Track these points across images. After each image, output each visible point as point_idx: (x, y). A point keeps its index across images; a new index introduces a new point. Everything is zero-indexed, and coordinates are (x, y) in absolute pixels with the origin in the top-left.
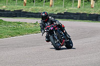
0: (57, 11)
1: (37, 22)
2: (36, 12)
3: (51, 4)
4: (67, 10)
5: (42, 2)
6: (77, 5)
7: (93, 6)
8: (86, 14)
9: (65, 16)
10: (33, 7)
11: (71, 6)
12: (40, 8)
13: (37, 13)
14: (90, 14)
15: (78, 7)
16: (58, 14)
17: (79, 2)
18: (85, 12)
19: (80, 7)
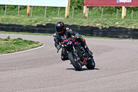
0: (36, 22)
1: (9, 38)
2: (7, 23)
3: (28, 11)
4: (50, 20)
5: (16, 9)
6: (64, 14)
7: (87, 15)
8: (76, 26)
9: (48, 29)
10: (3, 17)
11: (55, 15)
12: (13, 17)
13: (9, 25)
14: (82, 26)
15: (66, 16)
16: (38, 26)
17: (66, 9)
18: (75, 23)
19: (68, 17)
